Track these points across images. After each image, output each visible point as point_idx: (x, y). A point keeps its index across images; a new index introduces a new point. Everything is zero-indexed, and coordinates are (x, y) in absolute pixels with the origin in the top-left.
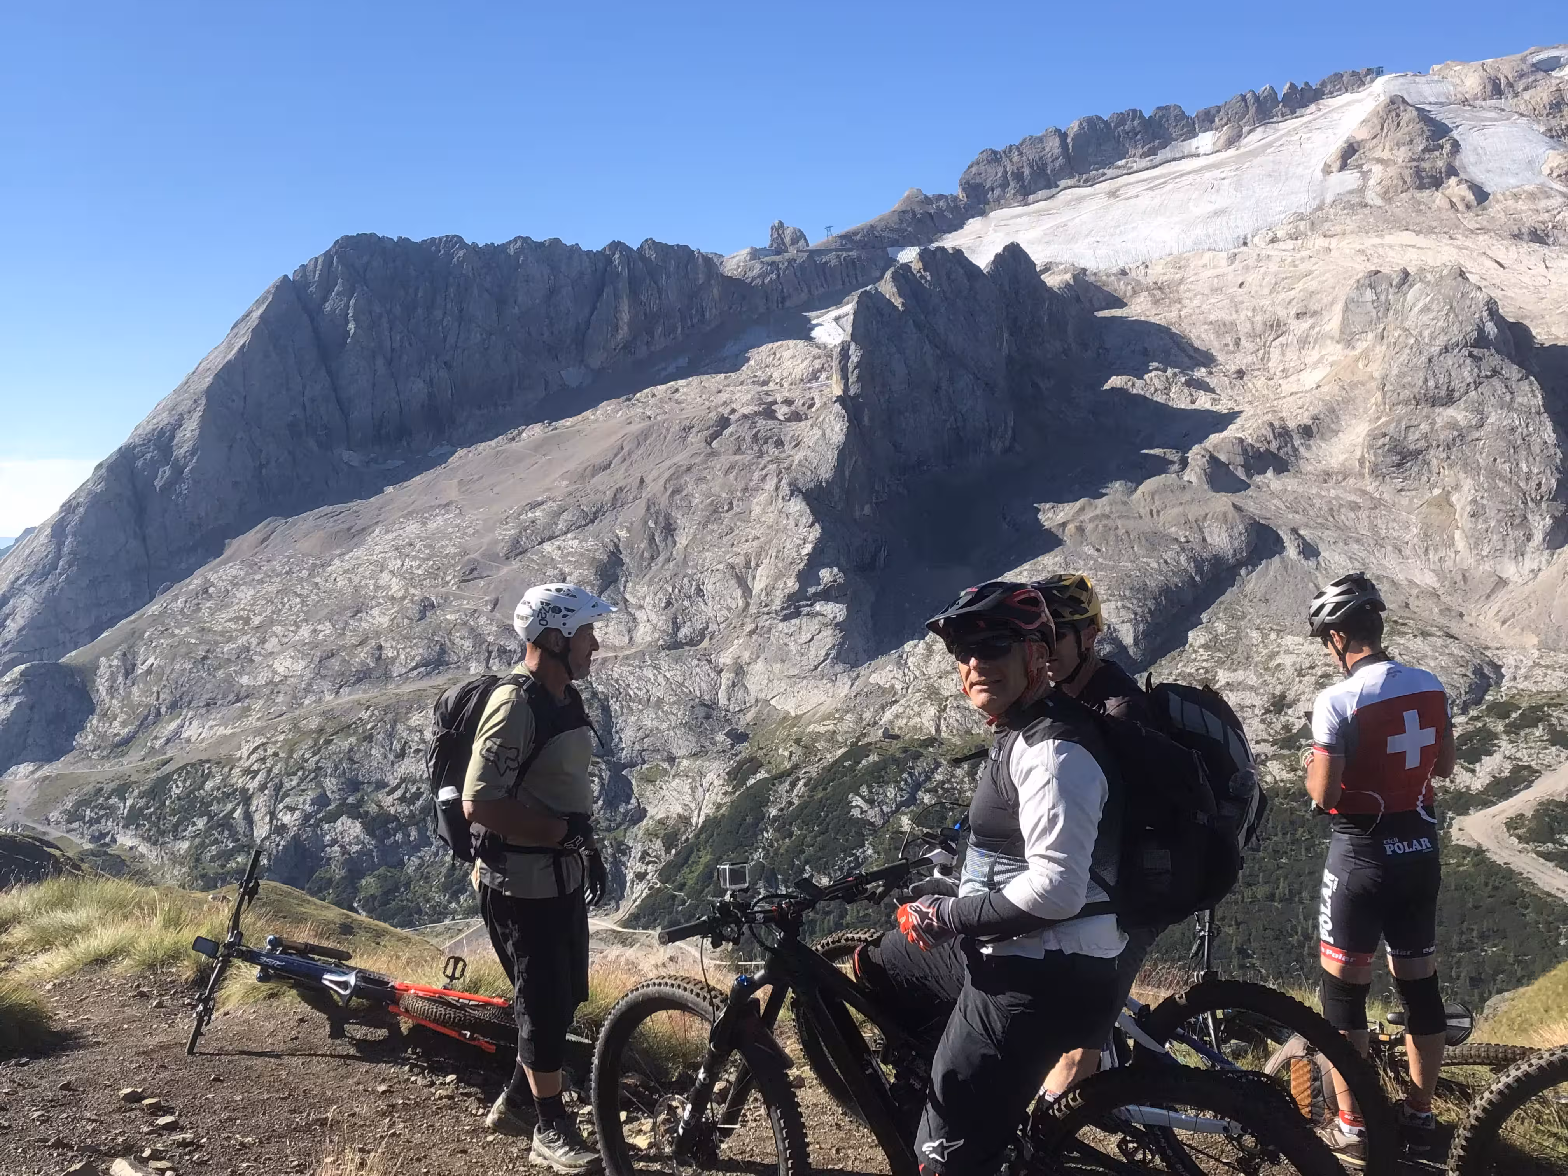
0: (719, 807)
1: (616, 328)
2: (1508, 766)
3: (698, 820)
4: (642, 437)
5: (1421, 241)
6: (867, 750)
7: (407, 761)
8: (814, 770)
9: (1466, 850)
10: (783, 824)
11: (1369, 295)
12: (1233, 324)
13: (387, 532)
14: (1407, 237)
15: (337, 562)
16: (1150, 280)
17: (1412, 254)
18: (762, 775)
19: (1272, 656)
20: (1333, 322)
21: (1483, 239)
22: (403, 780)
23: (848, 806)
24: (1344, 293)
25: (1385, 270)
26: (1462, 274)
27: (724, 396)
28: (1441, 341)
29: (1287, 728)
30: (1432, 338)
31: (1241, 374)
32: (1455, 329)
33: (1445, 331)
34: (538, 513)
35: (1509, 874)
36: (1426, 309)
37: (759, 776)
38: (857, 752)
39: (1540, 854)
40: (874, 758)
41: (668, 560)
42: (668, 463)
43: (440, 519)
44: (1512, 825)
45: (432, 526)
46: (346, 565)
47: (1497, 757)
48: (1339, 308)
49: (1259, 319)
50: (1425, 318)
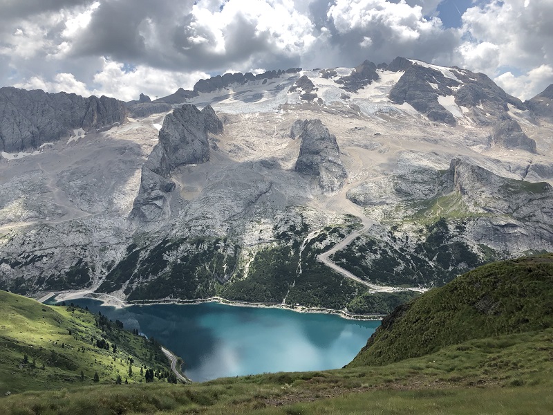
0: (124, 258)
1: (92, 121)
2: (329, 242)
3: (117, 262)
5: (310, 113)
6: (168, 241)
7: (25, 246)
8: (152, 247)
9: (320, 263)
10: (143, 263)
11: (298, 126)
13: (18, 177)
14: (307, 112)
17: (308, 116)
19: (274, 216)
20: (289, 133)
21: (325, 114)
22: (24, 252)
23: (162, 257)
24: (292, 124)
25: (302, 120)
26: (320, 122)
29: (278, 233)
32: (318, 135)
34: (68, 173)
35: (329, 269)
37: (136, 249)
38: (165, 242)
39: (336, 264)
40: (170, 243)
42: (109, 160)
44: (330, 257)
45: (33, 176)
47: (327, 241)
48: (290, 128)
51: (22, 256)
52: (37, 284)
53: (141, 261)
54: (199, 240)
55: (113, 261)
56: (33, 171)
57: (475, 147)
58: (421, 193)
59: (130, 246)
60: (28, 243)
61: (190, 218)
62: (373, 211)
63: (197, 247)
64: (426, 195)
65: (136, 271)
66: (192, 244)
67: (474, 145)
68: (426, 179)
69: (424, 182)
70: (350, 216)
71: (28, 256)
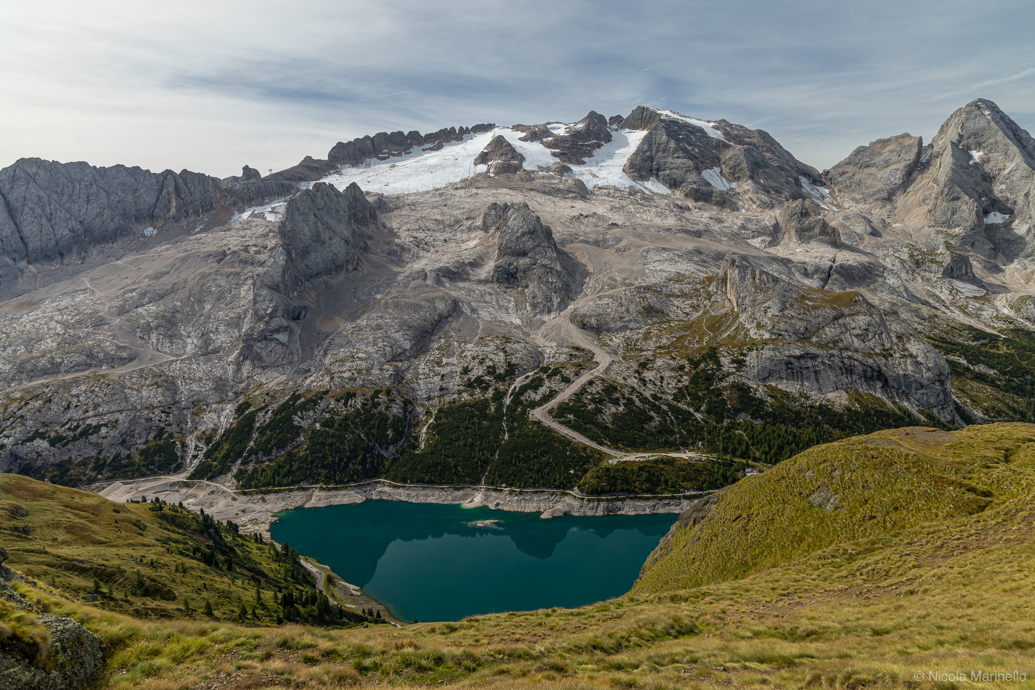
0: (231, 424)
1: (169, 210)
3: (221, 431)
4: (183, 260)
5: (511, 192)
6: (299, 397)
7: (71, 411)
8: (275, 406)
9: (535, 423)
10: (262, 431)
11: (493, 212)
12: (443, 220)
13: (53, 302)
14: (506, 191)
15: (25, 316)
16: (409, 202)
17: (508, 197)
18: (252, 409)
19: (462, 352)
20: (479, 222)
21: (532, 193)
22: (70, 420)
23: (292, 420)
24: (484, 210)
25: (499, 203)
26: (527, 206)
27: (225, 242)
28: (521, 231)
29: (469, 380)
30: (518, 230)
31: (445, 241)
32: (525, 227)
33: (522, 227)
34: (134, 294)
35: (550, 430)
36: (515, 219)
37: (250, 410)
38: (295, 397)
39: (560, 422)
40: (302, 400)
41: (201, 316)
42: (199, 271)
43: (82, 296)
44: (550, 412)
45: (77, 299)
46: (31, 318)
48: (482, 216)
49: (453, 219)
50: (515, 222)
51: (67, 426)
52: (94, 469)
53: (259, 428)
54: (348, 393)
55: (215, 430)
56: (77, 291)
57: (755, 240)
58: (679, 311)
59: (241, 405)
60: (76, 406)
61: (332, 360)
62: (611, 340)
63: (345, 404)
64: (687, 314)
65: (252, 443)
66: (338, 400)
67: (753, 237)
68: (687, 291)
69: (684, 295)
70: (578, 349)
71: (78, 427)
